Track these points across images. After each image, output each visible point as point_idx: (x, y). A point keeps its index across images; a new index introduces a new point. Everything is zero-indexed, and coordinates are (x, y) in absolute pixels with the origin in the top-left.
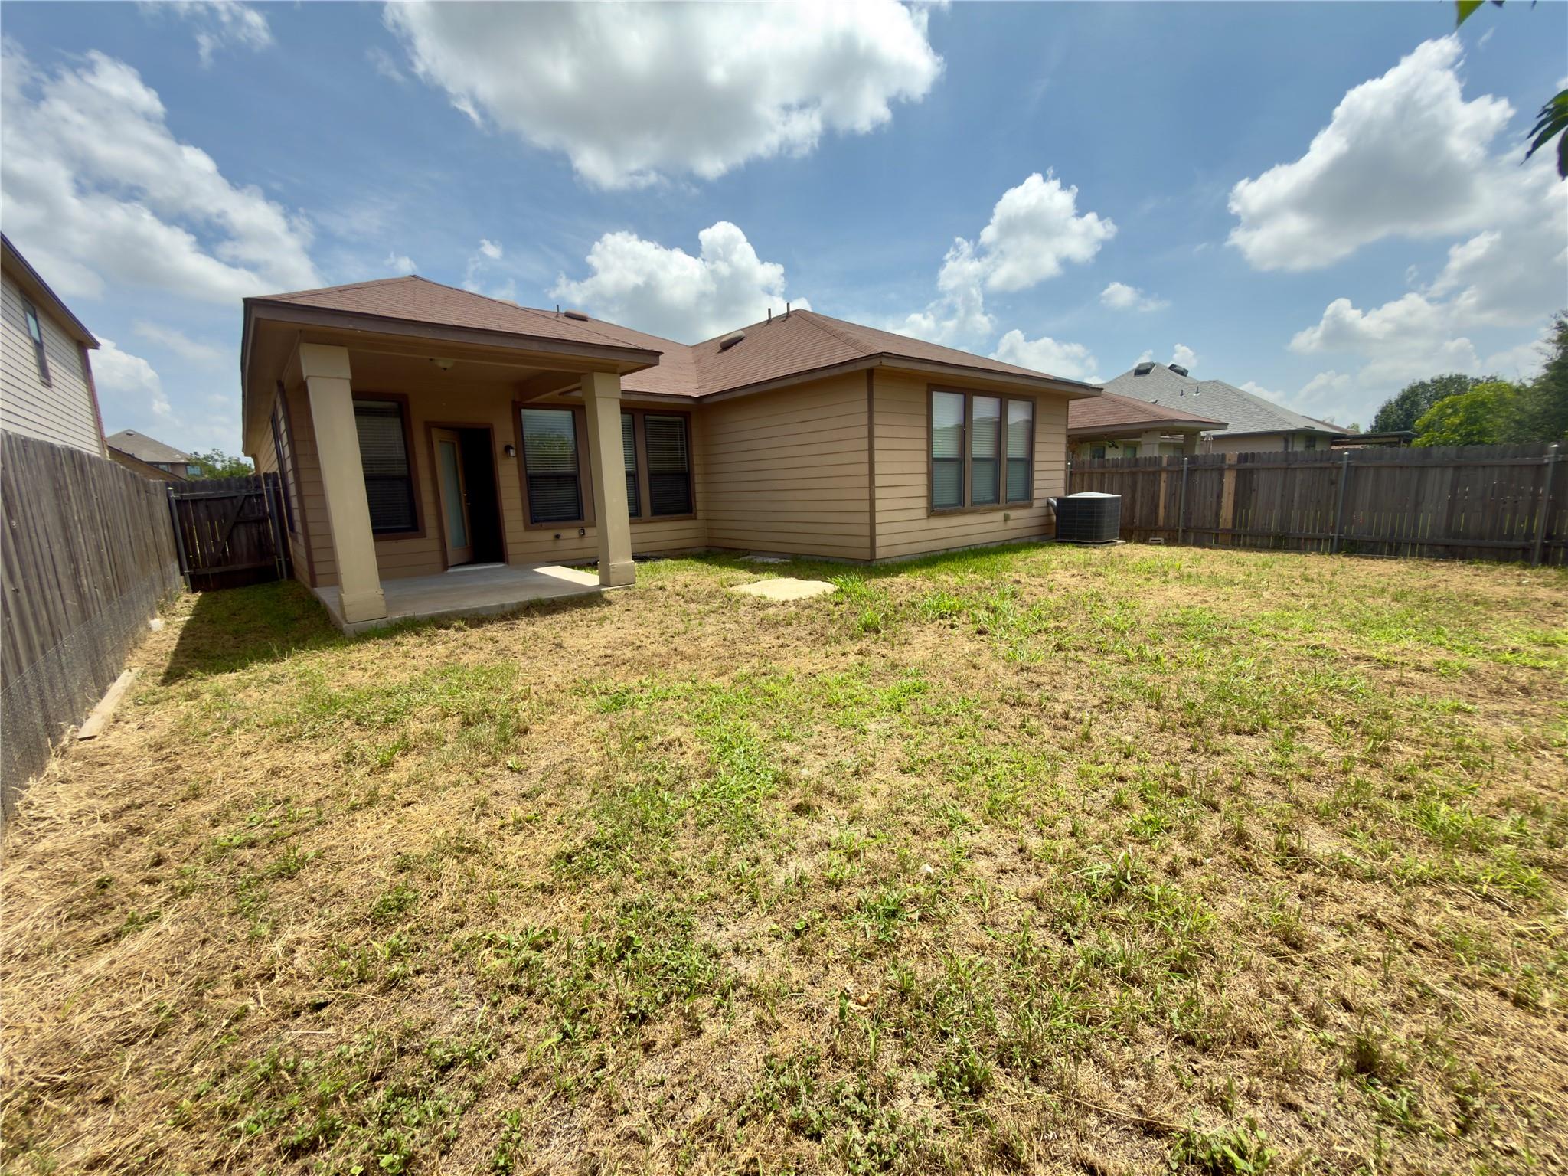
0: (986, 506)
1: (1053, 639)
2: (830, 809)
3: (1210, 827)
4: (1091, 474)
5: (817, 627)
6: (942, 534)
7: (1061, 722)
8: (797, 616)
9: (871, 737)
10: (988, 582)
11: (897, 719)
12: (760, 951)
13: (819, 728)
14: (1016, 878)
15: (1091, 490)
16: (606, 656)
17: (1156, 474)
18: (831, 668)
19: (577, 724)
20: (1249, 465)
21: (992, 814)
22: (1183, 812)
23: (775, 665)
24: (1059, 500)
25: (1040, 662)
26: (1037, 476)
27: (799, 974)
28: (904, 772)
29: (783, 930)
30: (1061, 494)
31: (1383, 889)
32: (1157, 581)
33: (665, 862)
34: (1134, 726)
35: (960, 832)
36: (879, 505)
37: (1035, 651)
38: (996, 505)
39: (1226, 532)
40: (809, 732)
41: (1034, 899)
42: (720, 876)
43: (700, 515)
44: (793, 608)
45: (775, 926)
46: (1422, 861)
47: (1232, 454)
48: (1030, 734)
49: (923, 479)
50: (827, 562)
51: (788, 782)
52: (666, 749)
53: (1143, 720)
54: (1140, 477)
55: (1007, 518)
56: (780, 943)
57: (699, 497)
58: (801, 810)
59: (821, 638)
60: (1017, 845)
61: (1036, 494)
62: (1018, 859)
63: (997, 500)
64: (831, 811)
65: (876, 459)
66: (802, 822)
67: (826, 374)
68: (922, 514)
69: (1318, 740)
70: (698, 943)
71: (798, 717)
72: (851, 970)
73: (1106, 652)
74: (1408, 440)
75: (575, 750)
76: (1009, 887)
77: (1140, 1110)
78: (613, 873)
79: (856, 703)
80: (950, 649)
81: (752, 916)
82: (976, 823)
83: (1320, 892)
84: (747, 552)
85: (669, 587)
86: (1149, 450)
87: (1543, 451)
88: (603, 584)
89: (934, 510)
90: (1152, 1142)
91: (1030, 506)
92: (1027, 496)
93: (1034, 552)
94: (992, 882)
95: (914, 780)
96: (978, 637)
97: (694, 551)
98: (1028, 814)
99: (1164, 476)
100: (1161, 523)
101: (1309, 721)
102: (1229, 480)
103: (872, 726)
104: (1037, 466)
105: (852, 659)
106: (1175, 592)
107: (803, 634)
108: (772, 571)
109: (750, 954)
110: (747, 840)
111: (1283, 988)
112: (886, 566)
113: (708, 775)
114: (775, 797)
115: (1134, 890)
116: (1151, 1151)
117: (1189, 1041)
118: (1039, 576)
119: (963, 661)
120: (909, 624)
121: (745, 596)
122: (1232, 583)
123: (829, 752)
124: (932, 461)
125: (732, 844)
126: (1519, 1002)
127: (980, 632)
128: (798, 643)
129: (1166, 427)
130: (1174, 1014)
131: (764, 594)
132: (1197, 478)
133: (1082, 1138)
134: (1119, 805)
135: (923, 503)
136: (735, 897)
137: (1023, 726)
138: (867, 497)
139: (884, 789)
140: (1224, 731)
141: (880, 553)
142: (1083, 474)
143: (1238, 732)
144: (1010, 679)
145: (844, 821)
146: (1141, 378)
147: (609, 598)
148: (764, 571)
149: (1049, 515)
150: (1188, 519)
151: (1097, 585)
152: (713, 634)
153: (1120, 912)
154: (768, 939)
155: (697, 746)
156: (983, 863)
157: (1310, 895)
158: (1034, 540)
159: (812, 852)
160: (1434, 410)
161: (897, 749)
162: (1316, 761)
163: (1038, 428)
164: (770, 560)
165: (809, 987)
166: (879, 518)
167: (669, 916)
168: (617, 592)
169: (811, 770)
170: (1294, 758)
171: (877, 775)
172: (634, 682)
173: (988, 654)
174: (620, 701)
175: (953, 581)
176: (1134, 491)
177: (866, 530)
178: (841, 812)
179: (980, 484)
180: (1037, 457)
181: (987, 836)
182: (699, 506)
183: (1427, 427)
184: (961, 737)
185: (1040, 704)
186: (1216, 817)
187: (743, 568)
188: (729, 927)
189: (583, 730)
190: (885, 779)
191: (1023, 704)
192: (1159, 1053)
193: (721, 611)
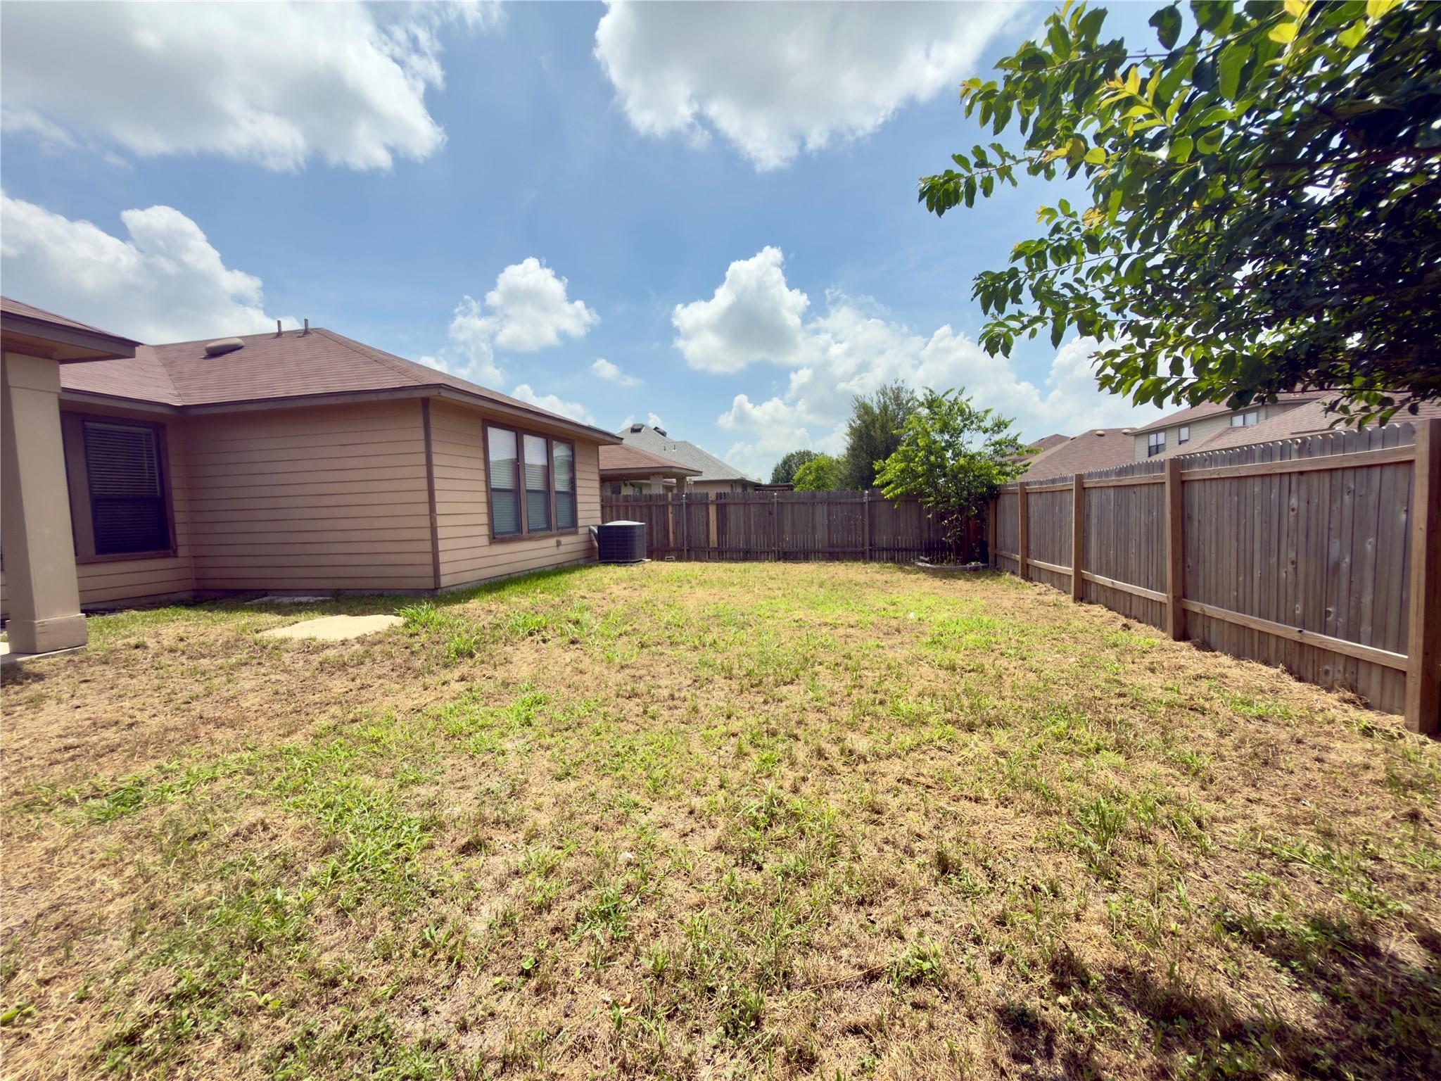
0: (542, 534)
1: (635, 639)
2: (501, 838)
3: (801, 752)
4: (618, 507)
5: (398, 661)
6: (504, 559)
7: (670, 703)
8: (367, 653)
9: (511, 757)
10: (557, 599)
11: (531, 734)
12: (492, 1015)
13: (450, 761)
14: (696, 837)
15: (619, 519)
16: (67, 748)
17: (665, 507)
18: (437, 699)
19: (52, 852)
20: (723, 501)
21: (656, 792)
22: (781, 746)
23: (366, 709)
24: (599, 528)
25: (634, 659)
26: (580, 507)
27: (547, 1015)
28: (559, 779)
29: (508, 979)
30: (600, 523)
31: (897, 761)
32: (686, 588)
33: (314, 973)
34: (722, 694)
35: (635, 815)
36: (441, 533)
37: (624, 650)
38: (549, 533)
39: (715, 549)
40: (439, 769)
41: (719, 847)
42: (401, 956)
43: (182, 551)
44: (357, 646)
45: (497, 980)
46: (906, 738)
47: (712, 493)
48: (653, 718)
49: (483, 508)
50: (381, 596)
51: (441, 826)
52: (245, 839)
53: (727, 689)
54: (654, 509)
55: (559, 544)
56: (510, 995)
57: (180, 529)
58: (470, 848)
59: (406, 672)
60: (687, 809)
61: (580, 523)
62: (691, 820)
63: (549, 528)
64: (503, 839)
65: (436, 487)
66: (474, 862)
67: (373, 398)
68: (485, 541)
69: (827, 681)
70: (411, 1043)
71: (419, 756)
72: (598, 981)
73: (677, 644)
74: (791, 487)
75: (61, 887)
76: (697, 844)
77: (861, 968)
78: (228, 1024)
79: (482, 727)
80: (552, 661)
81: (463, 982)
82: (645, 802)
83: (874, 773)
84: (264, 592)
85: (151, 643)
86: (656, 489)
87: (862, 495)
88: (16, 652)
89: (496, 537)
90: (875, 985)
91: (576, 533)
92: (572, 525)
93: (586, 572)
94: (680, 847)
95: (573, 784)
96: (572, 646)
97: (173, 597)
98: (682, 781)
99: (670, 508)
100: (672, 545)
101: (817, 668)
102: (713, 510)
103: (508, 746)
104: (579, 499)
105: (459, 687)
106: (700, 593)
107: (384, 671)
108: (312, 610)
109: (479, 1022)
110: (418, 903)
111: (887, 842)
112: (452, 594)
113: (328, 850)
114: (431, 847)
115: (781, 811)
116: (878, 992)
117: (861, 903)
118: (600, 591)
119: (569, 669)
120: (501, 645)
121: (284, 641)
122: (733, 584)
123: (471, 782)
124: (491, 492)
125: (399, 916)
126: (977, 800)
127: (573, 642)
128: (381, 681)
129: (665, 472)
130: (846, 888)
131: (313, 635)
132: (693, 509)
133: (838, 1010)
134: (741, 754)
135: (484, 530)
136: (432, 971)
137: (645, 712)
138: (428, 524)
139: (547, 801)
140: (777, 686)
141: (445, 581)
142: (611, 507)
143: (785, 684)
144: (615, 678)
145: (521, 844)
146: (635, 435)
147: (37, 670)
148: (300, 612)
149: (591, 541)
150: (689, 541)
151: (646, 594)
152: (253, 690)
153: (780, 830)
154: (496, 996)
155: (293, 822)
156: (665, 834)
157: (870, 777)
158: (581, 562)
159: (502, 885)
160: (801, 471)
161: (542, 761)
162: (832, 693)
163: (578, 467)
164: (304, 599)
165: (565, 1021)
166: (442, 545)
167: (351, 1034)
168: (52, 661)
169: (459, 806)
170: (821, 693)
171: (534, 790)
172: (146, 769)
173: (587, 660)
174: (129, 800)
175: (526, 602)
176: (651, 520)
177: (428, 558)
178: (513, 837)
179: (533, 513)
180: (579, 491)
181: (659, 811)
182: (181, 540)
183: (799, 480)
184: (599, 734)
185: (649, 692)
186: (800, 744)
187: (266, 611)
188: (438, 1008)
189: (68, 856)
190: (543, 790)
191: (636, 695)
192: (848, 920)
193: (255, 661)
